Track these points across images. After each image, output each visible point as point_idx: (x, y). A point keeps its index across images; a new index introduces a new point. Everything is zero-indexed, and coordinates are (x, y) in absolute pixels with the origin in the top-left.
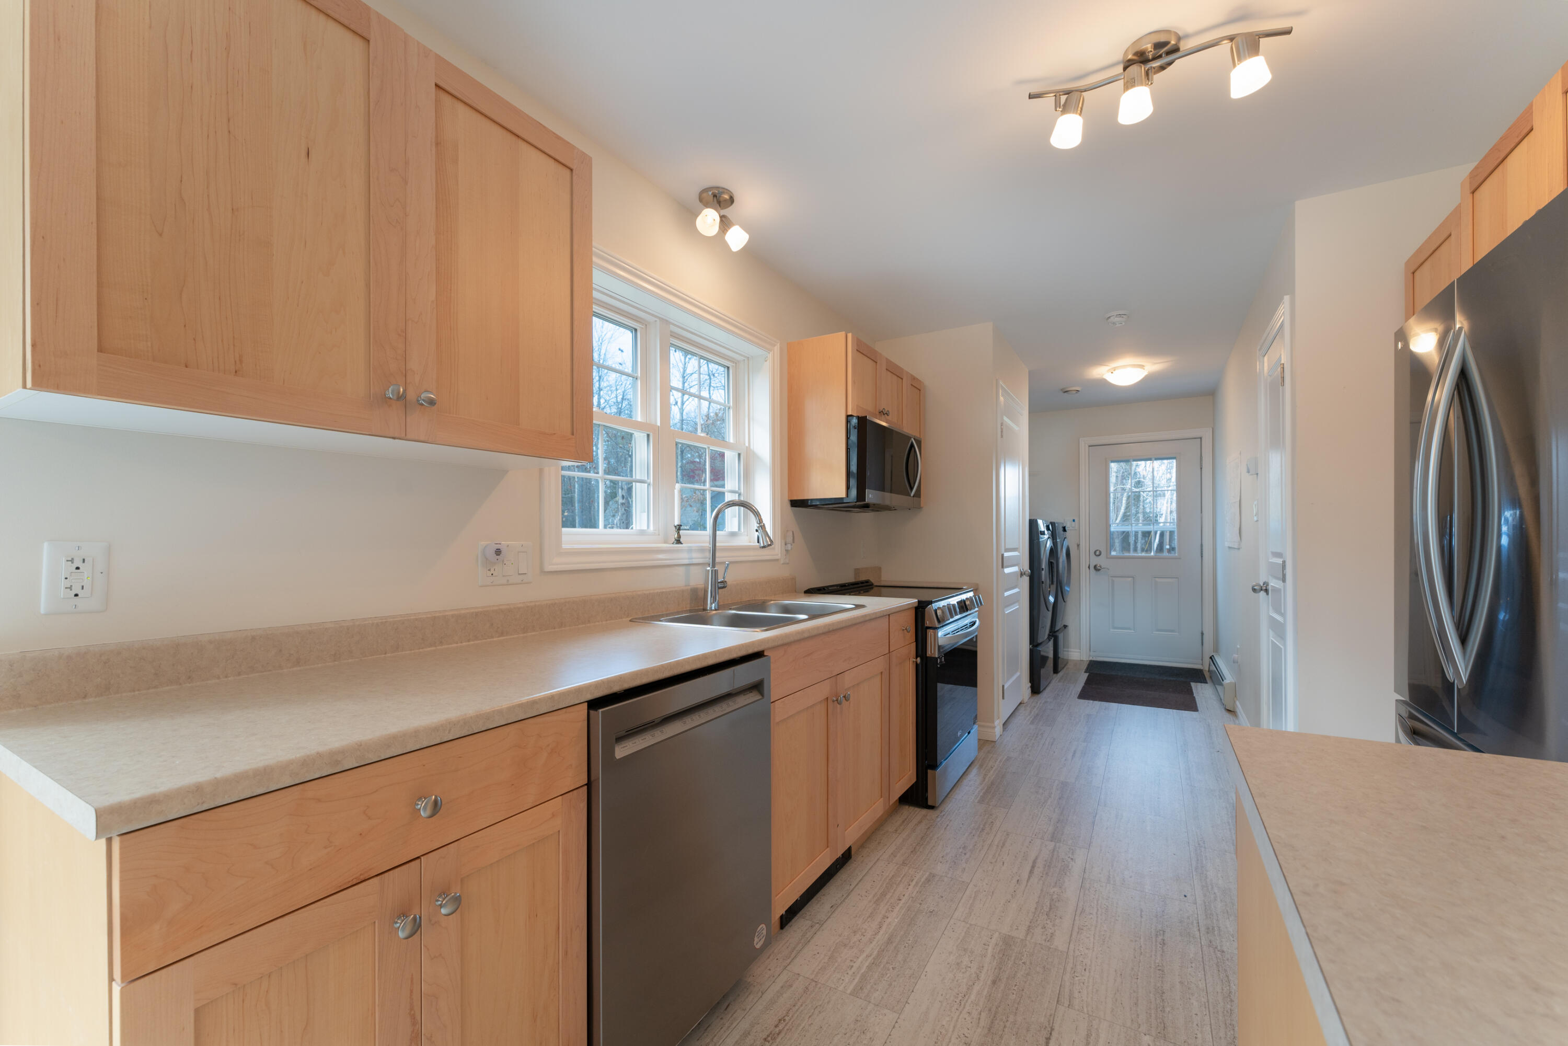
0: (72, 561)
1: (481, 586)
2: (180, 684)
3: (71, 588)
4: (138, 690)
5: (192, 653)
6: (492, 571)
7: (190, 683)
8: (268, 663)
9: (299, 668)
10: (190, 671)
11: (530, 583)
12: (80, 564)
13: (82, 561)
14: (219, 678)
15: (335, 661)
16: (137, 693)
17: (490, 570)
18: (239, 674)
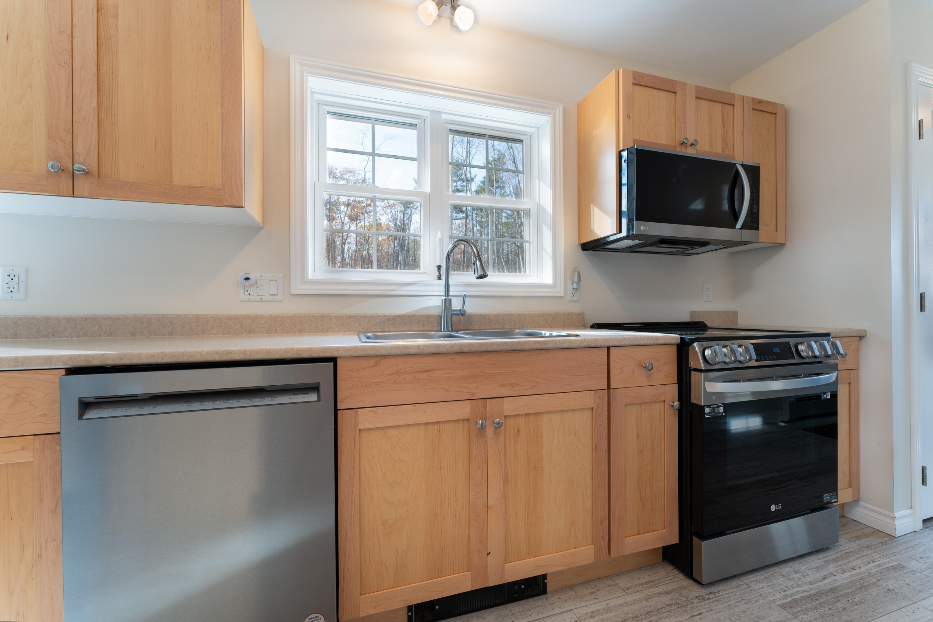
0: (10, 276)
1: (241, 301)
2: (49, 338)
3: (9, 288)
4: (30, 338)
5: (55, 323)
6: (249, 292)
7: (53, 338)
8: (94, 333)
9: (111, 338)
10: (54, 332)
11: (282, 301)
12: (13, 277)
13: (13, 276)
14: (68, 337)
15: (132, 336)
16: (29, 339)
17: (247, 291)
18: (78, 336)
